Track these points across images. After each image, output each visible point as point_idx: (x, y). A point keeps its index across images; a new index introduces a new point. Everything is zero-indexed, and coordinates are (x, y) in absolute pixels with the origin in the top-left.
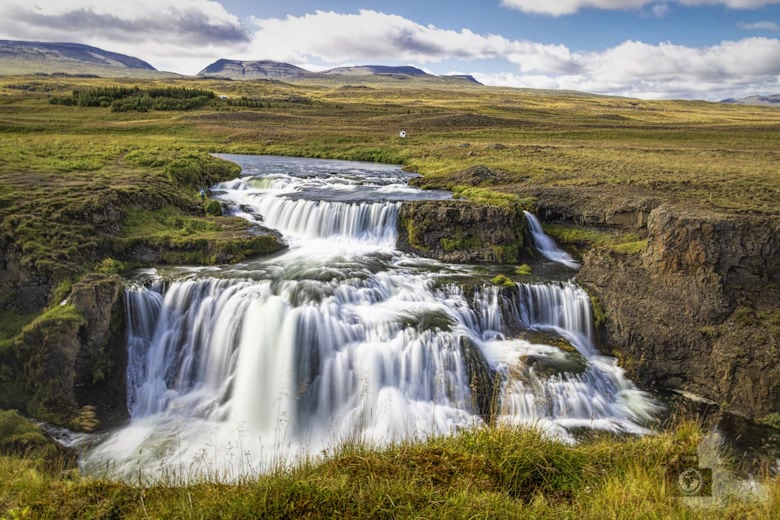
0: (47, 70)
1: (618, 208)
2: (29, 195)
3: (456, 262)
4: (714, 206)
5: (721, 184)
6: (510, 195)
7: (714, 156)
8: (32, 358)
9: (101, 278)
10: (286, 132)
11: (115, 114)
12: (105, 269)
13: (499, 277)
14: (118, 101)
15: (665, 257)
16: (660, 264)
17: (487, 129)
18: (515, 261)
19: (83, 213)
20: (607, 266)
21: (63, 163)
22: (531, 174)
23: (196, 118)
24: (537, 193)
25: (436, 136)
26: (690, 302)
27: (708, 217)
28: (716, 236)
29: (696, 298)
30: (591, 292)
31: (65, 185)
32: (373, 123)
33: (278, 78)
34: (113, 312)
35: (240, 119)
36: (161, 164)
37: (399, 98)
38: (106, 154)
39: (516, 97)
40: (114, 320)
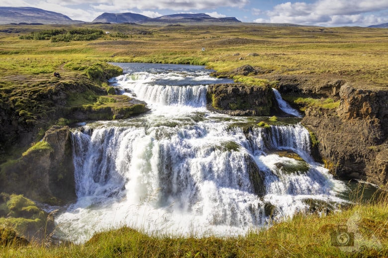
0: (16, 22)
1: (322, 85)
2: (20, 87)
3: (238, 115)
4: (375, 83)
5: (377, 71)
6: (265, 80)
7: (370, 56)
8: (28, 169)
9: (60, 128)
10: (143, 50)
11: (53, 43)
12: (60, 123)
13: (261, 123)
14: (54, 37)
15: (350, 110)
16: (347, 114)
17: (247, 45)
18: (269, 114)
19: (47, 95)
20: (318, 116)
21: (34, 70)
22: (274, 68)
23: (95, 44)
24: (279, 78)
25: (221, 50)
26: (363, 133)
27: (373, 89)
28: (377, 99)
29: (366, 131)
30: (310, 129)
31: (37, 81)
32: (187, 44)
33: (134, 22)
34: (66, 145)
35: (118, 44)
36: (83, 69)
37: (197, 30)
38: (55, 64)
39: (259, 28)
40: (66, 149)
